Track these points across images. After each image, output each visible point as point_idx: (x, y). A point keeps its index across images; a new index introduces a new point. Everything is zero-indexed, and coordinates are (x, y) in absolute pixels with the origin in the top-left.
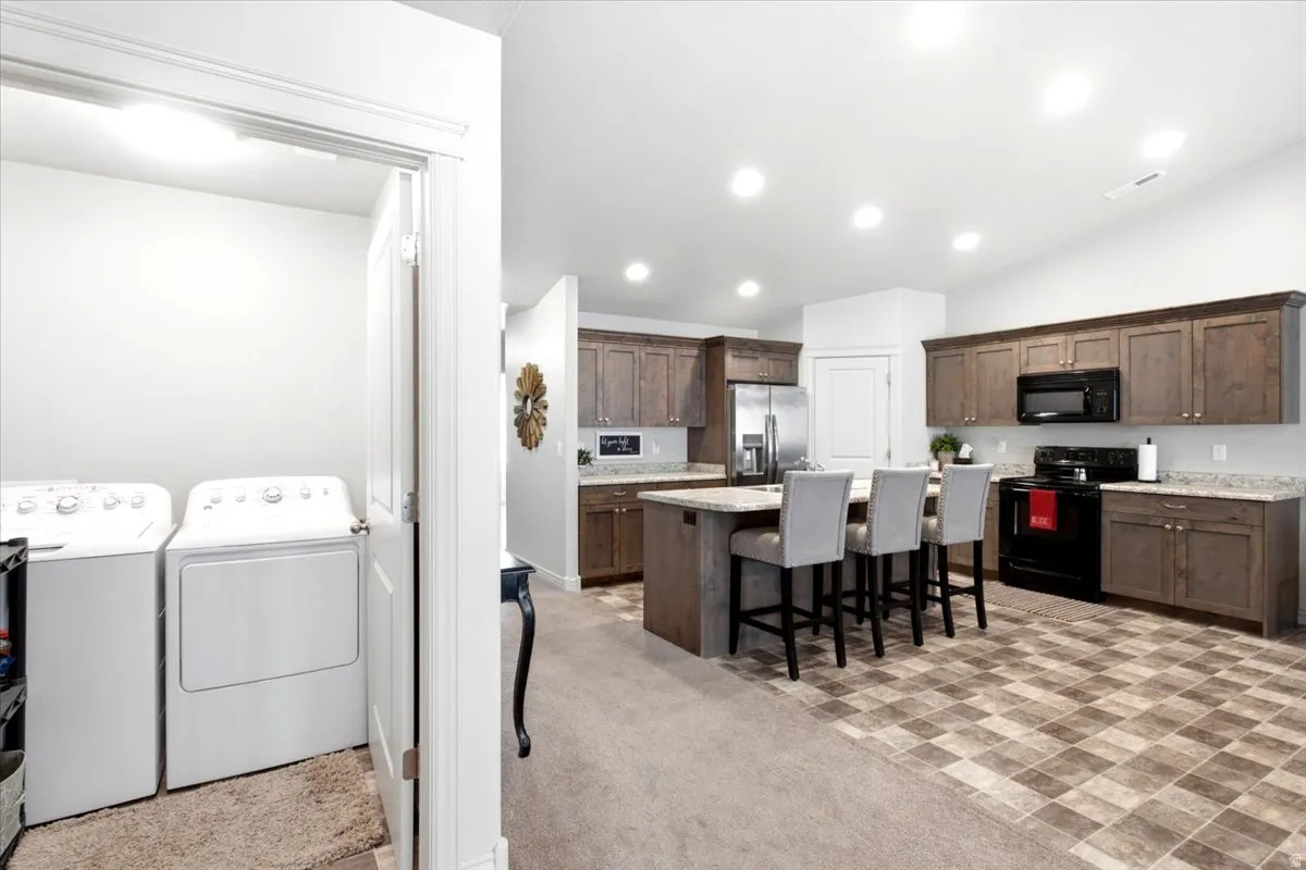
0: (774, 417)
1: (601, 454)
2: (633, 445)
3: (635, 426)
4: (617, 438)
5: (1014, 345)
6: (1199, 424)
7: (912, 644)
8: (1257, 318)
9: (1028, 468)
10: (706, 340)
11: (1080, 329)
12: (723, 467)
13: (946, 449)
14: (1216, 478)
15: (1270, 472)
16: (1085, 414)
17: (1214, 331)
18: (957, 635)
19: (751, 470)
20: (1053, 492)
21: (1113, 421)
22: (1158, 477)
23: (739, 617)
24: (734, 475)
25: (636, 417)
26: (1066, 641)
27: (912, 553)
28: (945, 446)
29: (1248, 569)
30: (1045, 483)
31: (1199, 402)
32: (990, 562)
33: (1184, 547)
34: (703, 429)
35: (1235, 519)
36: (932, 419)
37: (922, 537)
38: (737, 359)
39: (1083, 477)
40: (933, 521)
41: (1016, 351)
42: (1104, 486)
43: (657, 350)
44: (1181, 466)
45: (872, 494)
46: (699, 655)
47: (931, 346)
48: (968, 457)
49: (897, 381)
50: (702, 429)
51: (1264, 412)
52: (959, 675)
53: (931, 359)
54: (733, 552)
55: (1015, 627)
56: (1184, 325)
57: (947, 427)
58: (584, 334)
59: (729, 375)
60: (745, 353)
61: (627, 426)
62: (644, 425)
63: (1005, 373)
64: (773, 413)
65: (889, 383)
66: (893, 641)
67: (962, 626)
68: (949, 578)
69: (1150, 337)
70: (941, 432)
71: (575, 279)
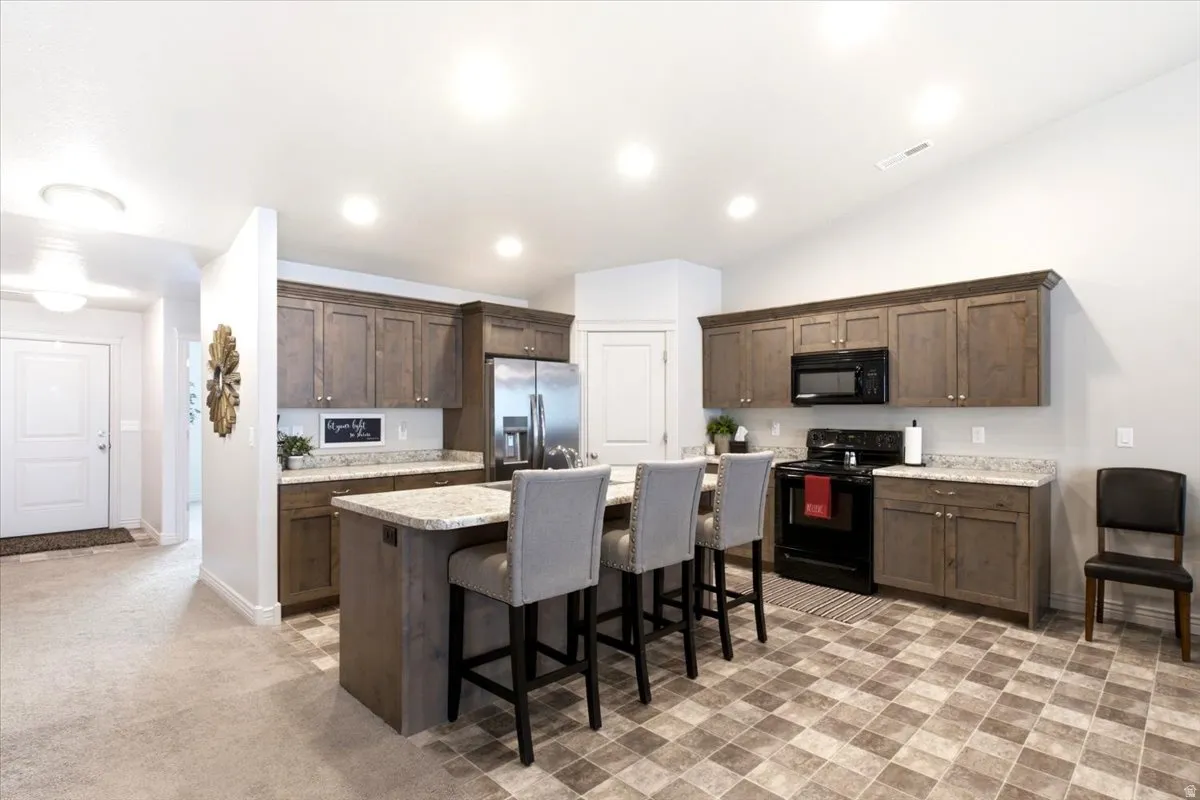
0: (540, 397)
1: (327, 441)
2: (372, 430)
3: (369, 407)
4: (349, 421)
5: (788, 323)
6: (962, 406)
7: (684, 676)
8: (1017, 297)
9: (802, 454)
10: (461, 306)
11: (851, 307)
12: (479, 456)
13: (722, 432)
14: (976, 461)
15: (1024, 454)
16: (856, 394)
17: (976, 310)
18: (735, 655)
19: (515, 457)
20: (828, 478)
21: (881, 402)
22: (922, 460)
23: (461, 669)
24: (493, 463)
25: (371, 394)
26: (848, 652)
27: (685, 564)
28: (720, 428)
29: (1015, 556)
30: (819, 468)
31: (963, 384)
32: (768, 555)
33: (953, 535)
34: (461, 409)
35: (1002, 505)
36: (709, 400)
37: (697, 540)
38: (496, 329)
39: (853, 460)
40: (709, 521)
41: (790, 329)
42: (877, 472)
43: (400, 316)
44: (946, 449)
45: (635, 494)
46: (400, 732)
47: (707, 323)
48: (743, 440)
49: (672, 358)
50: (458, 411)
51: (1024, 394)
52: (740, 727)
53: (707, 338)
54: (452, 581)
55: (796, 636)
56: (948, 304)
57: (723, 409)
58: (284, 288)
59: (488, 348)
60: (509, 323)
61: (358, 407)
62: (381, 407)
63: (780, 352)
64: (539, 392)
65: (665, 362)
66: (661, 673)
67: (742, 640)
68: (726, 572)
69: (917, 316)
70: (717, 414)
71: (273, 214)
